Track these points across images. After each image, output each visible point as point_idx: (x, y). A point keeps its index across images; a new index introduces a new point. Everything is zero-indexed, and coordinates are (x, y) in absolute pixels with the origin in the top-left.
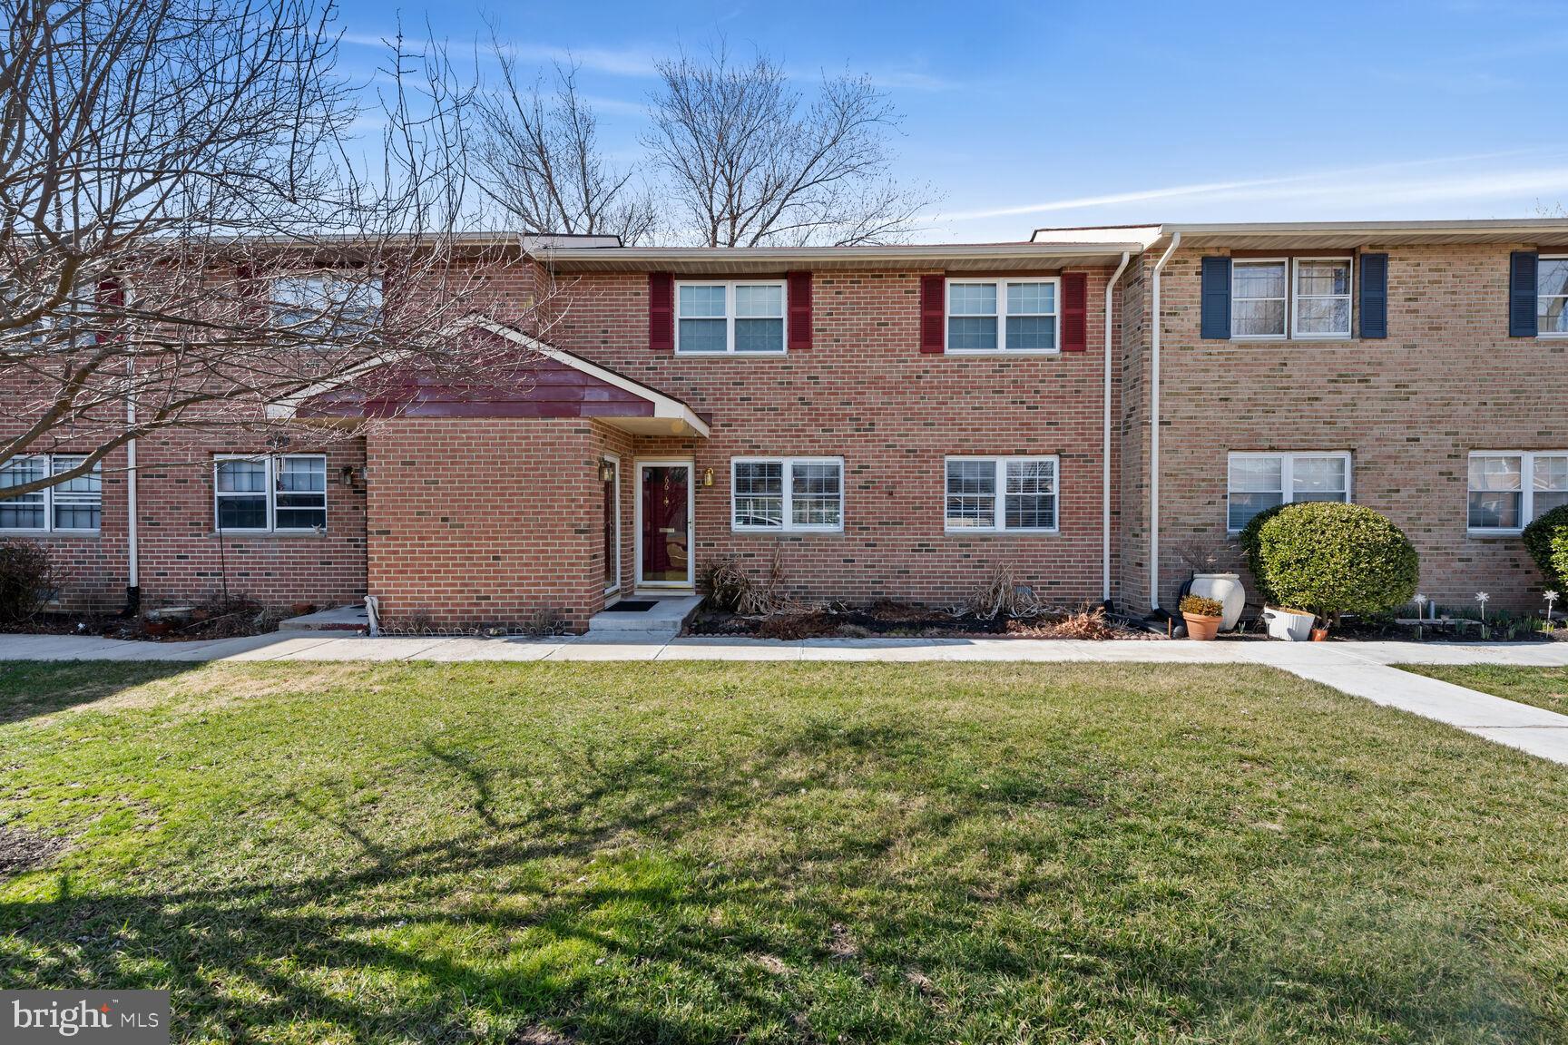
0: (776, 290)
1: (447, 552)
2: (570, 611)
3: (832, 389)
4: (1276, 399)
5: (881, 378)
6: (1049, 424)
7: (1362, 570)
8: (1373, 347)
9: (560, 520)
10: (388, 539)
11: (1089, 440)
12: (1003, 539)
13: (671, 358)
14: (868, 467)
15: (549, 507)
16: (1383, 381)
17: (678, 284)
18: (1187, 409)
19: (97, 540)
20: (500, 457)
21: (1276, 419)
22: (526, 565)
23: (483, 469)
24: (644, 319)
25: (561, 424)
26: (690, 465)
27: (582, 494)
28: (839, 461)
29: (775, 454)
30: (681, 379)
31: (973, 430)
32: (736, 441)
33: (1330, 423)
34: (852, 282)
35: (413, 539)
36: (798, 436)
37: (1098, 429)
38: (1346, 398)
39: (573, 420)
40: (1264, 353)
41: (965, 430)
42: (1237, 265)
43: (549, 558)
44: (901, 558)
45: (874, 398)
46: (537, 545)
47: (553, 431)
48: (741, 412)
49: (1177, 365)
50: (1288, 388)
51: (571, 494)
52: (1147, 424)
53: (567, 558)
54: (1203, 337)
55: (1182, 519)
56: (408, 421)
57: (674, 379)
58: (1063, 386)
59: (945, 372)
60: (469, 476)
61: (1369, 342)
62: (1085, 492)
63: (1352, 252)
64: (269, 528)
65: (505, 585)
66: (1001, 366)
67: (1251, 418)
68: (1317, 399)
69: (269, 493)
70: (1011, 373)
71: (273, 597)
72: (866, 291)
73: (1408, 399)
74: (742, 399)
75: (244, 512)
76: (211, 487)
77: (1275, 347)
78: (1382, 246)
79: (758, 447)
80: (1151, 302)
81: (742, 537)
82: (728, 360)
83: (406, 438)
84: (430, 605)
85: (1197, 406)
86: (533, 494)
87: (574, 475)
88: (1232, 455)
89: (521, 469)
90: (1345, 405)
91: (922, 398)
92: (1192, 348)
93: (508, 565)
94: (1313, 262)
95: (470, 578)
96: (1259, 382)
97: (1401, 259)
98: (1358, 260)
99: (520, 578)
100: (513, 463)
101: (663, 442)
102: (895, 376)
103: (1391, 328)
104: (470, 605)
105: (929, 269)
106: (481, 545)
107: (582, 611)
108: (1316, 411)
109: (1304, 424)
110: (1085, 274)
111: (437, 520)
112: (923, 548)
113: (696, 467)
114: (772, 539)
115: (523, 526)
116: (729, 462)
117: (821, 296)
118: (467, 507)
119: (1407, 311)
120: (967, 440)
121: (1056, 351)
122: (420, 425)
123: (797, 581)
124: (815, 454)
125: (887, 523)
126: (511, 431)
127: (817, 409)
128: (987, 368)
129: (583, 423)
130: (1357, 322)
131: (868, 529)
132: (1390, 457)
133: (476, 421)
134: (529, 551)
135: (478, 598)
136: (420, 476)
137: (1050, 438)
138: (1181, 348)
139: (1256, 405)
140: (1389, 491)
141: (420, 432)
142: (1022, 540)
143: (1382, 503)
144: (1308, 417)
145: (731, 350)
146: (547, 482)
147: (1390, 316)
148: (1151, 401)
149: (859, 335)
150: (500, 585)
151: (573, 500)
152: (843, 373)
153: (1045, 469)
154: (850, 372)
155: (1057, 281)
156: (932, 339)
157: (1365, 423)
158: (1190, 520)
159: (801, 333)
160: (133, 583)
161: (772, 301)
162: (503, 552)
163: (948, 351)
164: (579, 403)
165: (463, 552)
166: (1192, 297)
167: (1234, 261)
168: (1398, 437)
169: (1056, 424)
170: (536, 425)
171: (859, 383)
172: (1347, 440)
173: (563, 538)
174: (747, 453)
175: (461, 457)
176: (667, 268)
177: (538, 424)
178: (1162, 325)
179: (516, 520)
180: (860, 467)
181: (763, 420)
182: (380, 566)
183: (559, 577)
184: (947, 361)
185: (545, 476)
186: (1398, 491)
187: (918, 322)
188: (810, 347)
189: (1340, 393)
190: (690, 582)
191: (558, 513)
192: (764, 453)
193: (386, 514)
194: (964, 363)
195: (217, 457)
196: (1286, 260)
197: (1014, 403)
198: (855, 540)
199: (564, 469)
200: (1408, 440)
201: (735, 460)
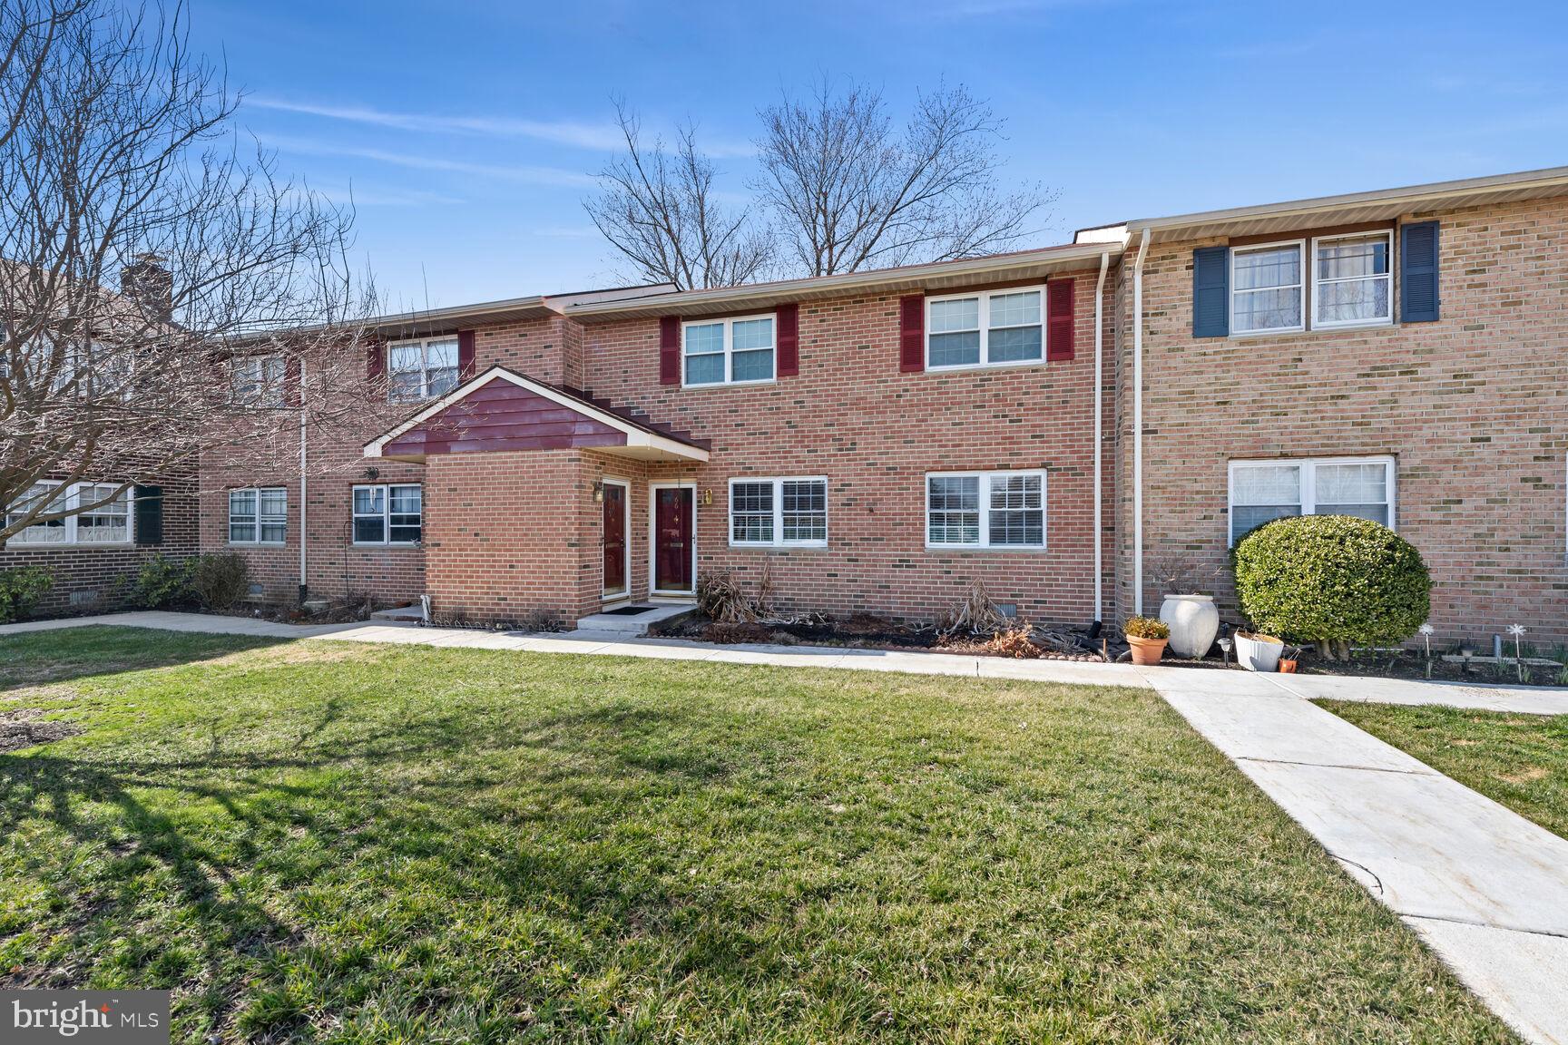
0: (766, 323)
1: (478, 561)
2: (564, 612)
3: (817, 412)
4: (1288, 400)
5: (862, 398)
6: (1033, 437)
7: (1337, 593)
8: (1422, 332)
9: (557, 535)
10: (439, 550)
11: (1079, 452)
12: (985, 556)
13: (678, 391)
14: (850, 485)
15: (549, 524)
16: (1437, 372)
17: (684, 325)
18: (1176, 415)
19: (283, 550)
20: (515, 483)
21: (1290, 422)
22: (533, 572)
23: (502, 494)
24: (656, 359)
25: (559, 455)
26: (694, 486)
27: (573, 513)
28: (824, 479)
29: (765, 474)
30: (686, 409)
31: (954, 446)
32: (732, 464)
33: (1361, 424)
34: (835, 310)
35: (455, 550)
36: (786, 457)
37: (1088, 440)
38: (1383, 394)
39: (567, 451)
40: (1271, 349)
41: (945, 446)
42: (1237, 254)
43: (549, 567)
44: (882, 574)
45: (855, 419)
46: (540, 556)
47: (553, 461)
48: (736, 437)
49: (1164, 369)
50: (1304, 386)
51: (565, 513)
52: (1129, 433)
53: (562, 567)
54: (1195, 336)
55: (1172, 535)
56: (454, 456)
57: (680, 410)
58: (1048, 398)
59: (925, 389)
60: (494, 499)
61: (1415, 327)
62: (1074, 507)
63: (1392, 223)
64: (385, 542)
65: (518, 588)
66: (982, 380)
67: (1257, 422)
68: (1343, 397)
69: (386, 514)
70: (993, 387)
71: (386, 595)
72: (850, 316)
73: (1472, 391)
74: (736, 425)
75: (370, 529)
76: (350, 510)
77: (1287, 340)
78: (1431, 213)
79: (751, 468)
80: (1133, 304)
81: (737, 551)
82: (724, 390)
83: (452, 470)
84: (466, 604)
85: (1188, 412)
86: (538, 514)
87: (568, 497)
88: (1233, 465)
89: (529, 493)
90: (1383, 402)
91: (903, 416)
92: (1183, 349)
93: (520, 572)
94: (1344, 240)
95: (493, 583)
96: (1267, 382)
97: (1458, 225)
98: (1398, 233)
99: (528, 583)
100: (523, 488)
101: (671, 466)
102: (875, 396)
103: (1443, 308)
104: (493, 604)
105: (908, 290)
106: (502, 556)
107: (572, 612)
108: (1343, 411)
109: (1326, 427)
110: (1072, 280)
111: (470, 535)
112: (904, 563)
113: (698, 488)
114: (762, 553)
115: (530, 540)
116: (726, 483)
117: (806, 326)
118: (491, 525)
119: (1469, 286)
120: (947, 456)
121: (1042, 361)
122: (461, 459)
123: (784, 593)
124: (800, 474)
125: (868, 539)
126: (522, 462)
127: (803, 431)
128: (967, 384)
129: (574, 453)
130: (1398, 306)
131: (850, 544)
132: (1446, 461)
133: (498, 454)
134: (535, 561)
135: (499, 599)
136: (460, 499)
137: (1036, 451)
138: (1169, 350)
139: (1262, 408)
140: (1446, 502)
141: (461, 464)
142: (1005, 556)
143: (1438, 516)
144: (1331, 418)
145: (728, 381)
146: (548, 503)
147: (1443, 294)
148: (1133, 408)
149: (841, 359)
150: (514, 589)
151: (567, 519)
152: (828, 396)
153: (1033, 483)
154: (833, 395)
155: (1043, 289)
156: (911, 357)
157: (1409, 422)
158: (1182, 536)
159: (788, 361)
160: (303, 583)
161: (764, 332)
162: (517, 561)
163: (928, 369)
164: (570, 436)
165: (488, 561)
166: (1183, 293)
167: (1234, 249)
168: (1459, 437)
169: (1042, 436)
170: (540, 456)
171: (841, 405)
172: (1385, 443)
173: (559, 550)
174: (741, 474)
175: (488, 484)
176: (674, 313)
177: (542, 455)
178: (1144, 327)
179: (525, 535)
180: (842, 485)
181: (754, 443)
182: (434, 571)
183: (556, 583)
184: (926, 378)
185: (546, 498)
186: (1460, 502)
187: (898, 342)
188: (797, 373)
189: (1375, 388)
190: (693, 591)
191: (555, 529)
192: (756, 474)
193: (438, 530)
194: (943, 380)
195: (355, 487)
196: (1302, 242)
197: (995, 417)
198: (838, 555)
199: (560, 492)
200: (1473, 440)
201: (732, 481)
